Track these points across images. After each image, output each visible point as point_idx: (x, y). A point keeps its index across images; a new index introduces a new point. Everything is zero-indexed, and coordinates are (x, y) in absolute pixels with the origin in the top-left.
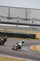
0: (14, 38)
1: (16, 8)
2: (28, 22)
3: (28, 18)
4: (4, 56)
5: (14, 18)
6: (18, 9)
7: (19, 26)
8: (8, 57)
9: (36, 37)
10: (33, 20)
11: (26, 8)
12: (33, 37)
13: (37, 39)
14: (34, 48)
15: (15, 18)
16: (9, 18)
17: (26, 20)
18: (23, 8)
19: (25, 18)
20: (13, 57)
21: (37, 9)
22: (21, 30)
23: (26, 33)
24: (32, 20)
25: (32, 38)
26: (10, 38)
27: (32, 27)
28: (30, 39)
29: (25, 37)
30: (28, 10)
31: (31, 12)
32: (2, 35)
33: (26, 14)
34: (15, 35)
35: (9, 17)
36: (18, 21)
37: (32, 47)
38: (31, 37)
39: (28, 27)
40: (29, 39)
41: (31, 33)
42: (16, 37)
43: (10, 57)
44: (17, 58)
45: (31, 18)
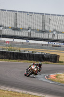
0: (24, 61)
2: (46, 36)
3: (47, 29)
4: (9, 89)
5: (23, 29)
6: (30, 14)
7: (31, 41)
8: (15, 92)
9: (60, 60)
10: (54, 32)
11: (44, 14)
12: (55, 59)
13: (61, 62)
14: (57, 77)
15: (25, 29)
17: (43, 32)
18: (38, 13)
19: (41, 28)
20: (24, 92)
21: (60, 15)
22: (35, 47)
23: (43, 54)
24: (52, 32)
25: (53, 60)
26: (17, 60)
27: (53, 43)
28: (50, 63)
29: (42, 59)
30: (46, 17)
31: (50, 20)
32: (5, 55)
33: (43, 22)
34: (25, 56)
35: (15, 28)
36: (30, 34)
37: (52, 76)
38: (51, 59)
39: (46, 43)
40: (47, 62)
41: (51, 53)
42: (27, 60)
43: (19, 91)
44: (31, 93)
45: (51, 29)
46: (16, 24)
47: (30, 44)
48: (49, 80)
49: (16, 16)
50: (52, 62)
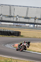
2: (12, 19)
3: (12, 15)
6: (2, 5)
9: (21, 35)
10: (17, 17)
11: (10, 5)
12: (18, 34)
13: (22, 36)
17: (10, 17)
19: (9, 15)
21: (21, 6)
22: (5, 27)
25: (16, 35)
27: (16, 24)
29: (10, 34)
30: (12, 7)
33: (10, 11)
36: (2, 18)
37: (16, 45)
38: (16, 34)
39: (12, 24)
40: (13, 36)
41: (15, 30)
44: (2, 56)
45: (15, 15)
47: (2, 24)
48: (14, 47)
50: (16, 36)
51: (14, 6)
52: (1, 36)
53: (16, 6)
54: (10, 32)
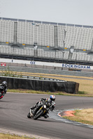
0: (28, 91)
1: (32, 21)
2: (59, 55)
3: (60, 45)
4: (6, 131)
5: (26, 45)
6: (36, 24)
7: (38, 63)
8: (15, 135)
11: (56, 24)
12: (72, 88)
13: (81, 93)
14: (75, 114)
15: (29, 45)
16: (14, 45)
17: (55, 49)
18: (49, 23)
19: (52, 44)
21: (81, 26)
22: (44, 72)
23: (55, 81)
25: (69, 90)
26: (18, 90)
27: (68, 66)
28: (65, 94)
29: (54, 89)
31: (65, 32)
34: (29, 84)
35: (15, 43)
36: (36, 52)
37: (69, 112)
38: (67, 88)
39: (60, 65)
40: (62, 93)
41: (66, 80)
42: (32, 89)
43: (19, 134)
46: (15, 37)
47: (36, 66)
48: (64, 118)
49: (16, 27)
50: (67, 92)
51: (64, 24)
52: (35, 91)
53: (68, 25)
54: (55, 83)
